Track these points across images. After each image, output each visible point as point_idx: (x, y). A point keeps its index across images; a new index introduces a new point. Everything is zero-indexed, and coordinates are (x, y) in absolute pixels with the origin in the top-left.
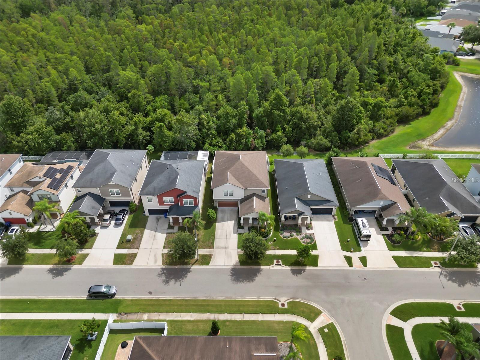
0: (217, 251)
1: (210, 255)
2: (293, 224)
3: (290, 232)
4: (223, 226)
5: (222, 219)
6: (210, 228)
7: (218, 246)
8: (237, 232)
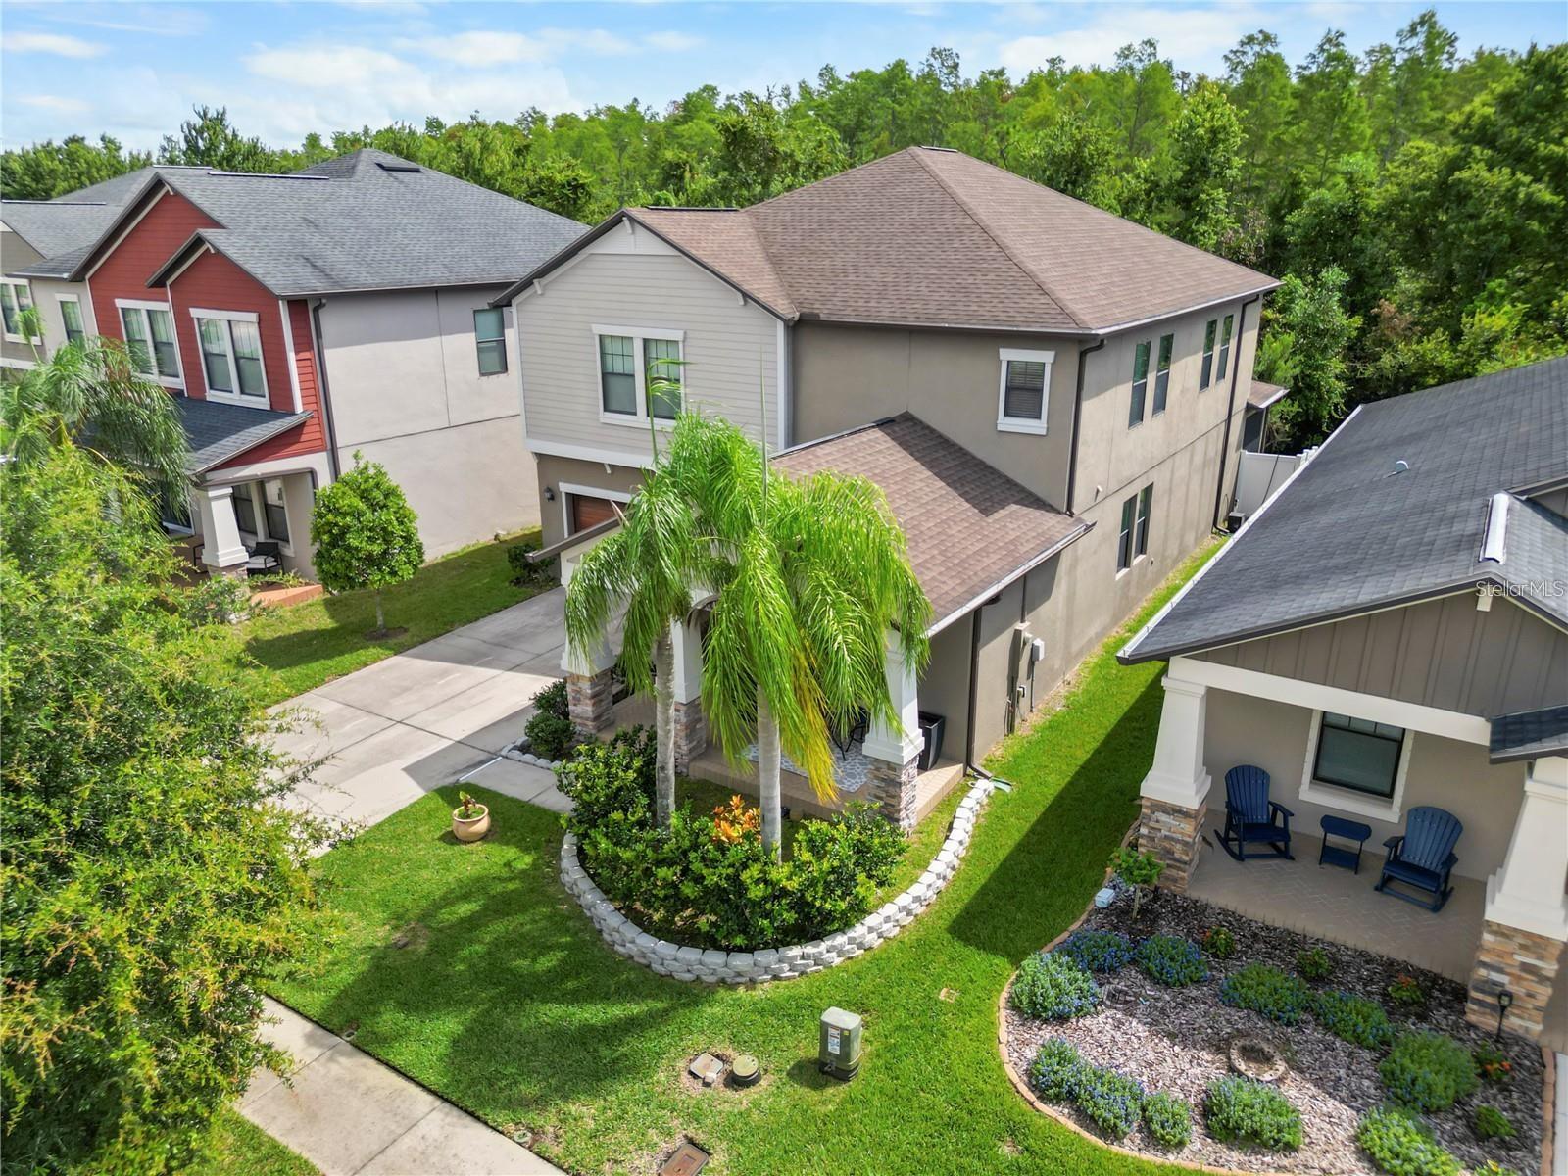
2: (1375, 949)
3: (1220, 1046)
4: (417, 687)
5: (495, 645)
6: (288, 665)
8: (463, 767)
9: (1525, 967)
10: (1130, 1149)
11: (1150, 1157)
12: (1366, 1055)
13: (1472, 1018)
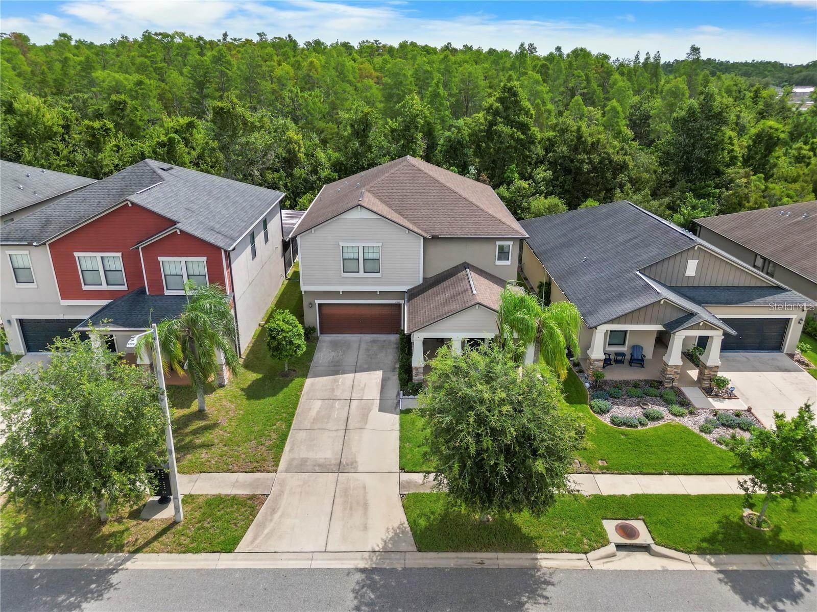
0: (294, 480)
1: (253, 497)
2: (641, 379)
3: (638, 405)
4: (335, 387)
5: (334, 366)
6: (274, 394)
7: (304, 461)
8: (395, 405)
9: (675, 372)
10: (640, 428)
11: (645, 428)
12: (658, 398)
13: (666, 386)
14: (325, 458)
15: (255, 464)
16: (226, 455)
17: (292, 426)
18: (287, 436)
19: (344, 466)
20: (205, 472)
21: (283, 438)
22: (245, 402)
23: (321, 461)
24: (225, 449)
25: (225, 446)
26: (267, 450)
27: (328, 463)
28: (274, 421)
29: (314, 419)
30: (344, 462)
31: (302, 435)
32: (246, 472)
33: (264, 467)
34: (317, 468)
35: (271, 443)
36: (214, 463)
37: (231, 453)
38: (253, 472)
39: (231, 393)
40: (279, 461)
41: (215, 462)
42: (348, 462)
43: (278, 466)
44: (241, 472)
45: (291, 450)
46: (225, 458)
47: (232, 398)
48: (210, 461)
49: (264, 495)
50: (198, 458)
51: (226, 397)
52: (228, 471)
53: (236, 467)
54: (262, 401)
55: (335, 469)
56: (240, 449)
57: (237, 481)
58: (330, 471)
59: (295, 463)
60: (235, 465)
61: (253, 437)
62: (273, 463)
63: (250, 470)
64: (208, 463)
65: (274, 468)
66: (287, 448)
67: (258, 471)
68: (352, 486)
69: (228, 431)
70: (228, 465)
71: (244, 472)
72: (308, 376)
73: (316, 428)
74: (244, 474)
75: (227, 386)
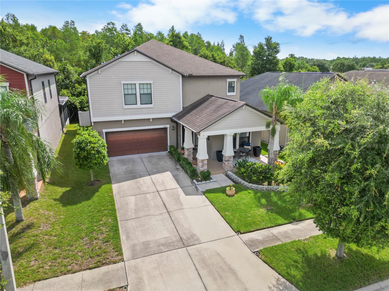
0: (146, 264)
4: (139, 186)
5: (130, 173)
6: (88, 198)
7: (146, 245)
8: (195, 190)
14: (165, 238)
15: (97, 259)
16: (59, 257)
17: (118, 219)
18: (118, 227)
19: (187, 240)
20: (40, 280)
21: (115, 229)
22: (63, 209)
23: (163, 241)
24: (57, 251)
25: (56, 248)
26: (104, 243)
27: (170, 241)
28: (100, 218)
29: (135, 210)
30: (184, 237)
31: (131, 224)
32: (90, 269)
33: (108, 259)
34: (162, 248)
35: (104, 236)
36: (48, 267)
37: (64, 253)
38: (98, 267)
39: (46, 203)
40: (121, 249)
41: (50, 266)
42: (187, 236)
43: (122, 254)
44: (84, 270)
45: (128, 238)
46: (59, 260)
47: (48, 207)
48: (42, 267)
49: (122, 287)
50: (27, 268)
51: (41, 207)
52: (69, 272)
53: (76, 267)
54: (79, 205)
55: (180, 244)
56: (73, 248)
57: (83, 281)
58: (177, 247)
59: (138, 248)
60: (74, 264)
61: (83, 235)
62: (116, 253)
63: (93, 265)
64: (41, 270)
65: (120, 257)
66: (123, 237)
67: (103, 264)
68: (206, 255)
69: (54, 234)
70: (66, 266)
71: (87, 269)
72: (112, 182)
73: (141, 216)
74: (88, 271)
75: (39, 199)
